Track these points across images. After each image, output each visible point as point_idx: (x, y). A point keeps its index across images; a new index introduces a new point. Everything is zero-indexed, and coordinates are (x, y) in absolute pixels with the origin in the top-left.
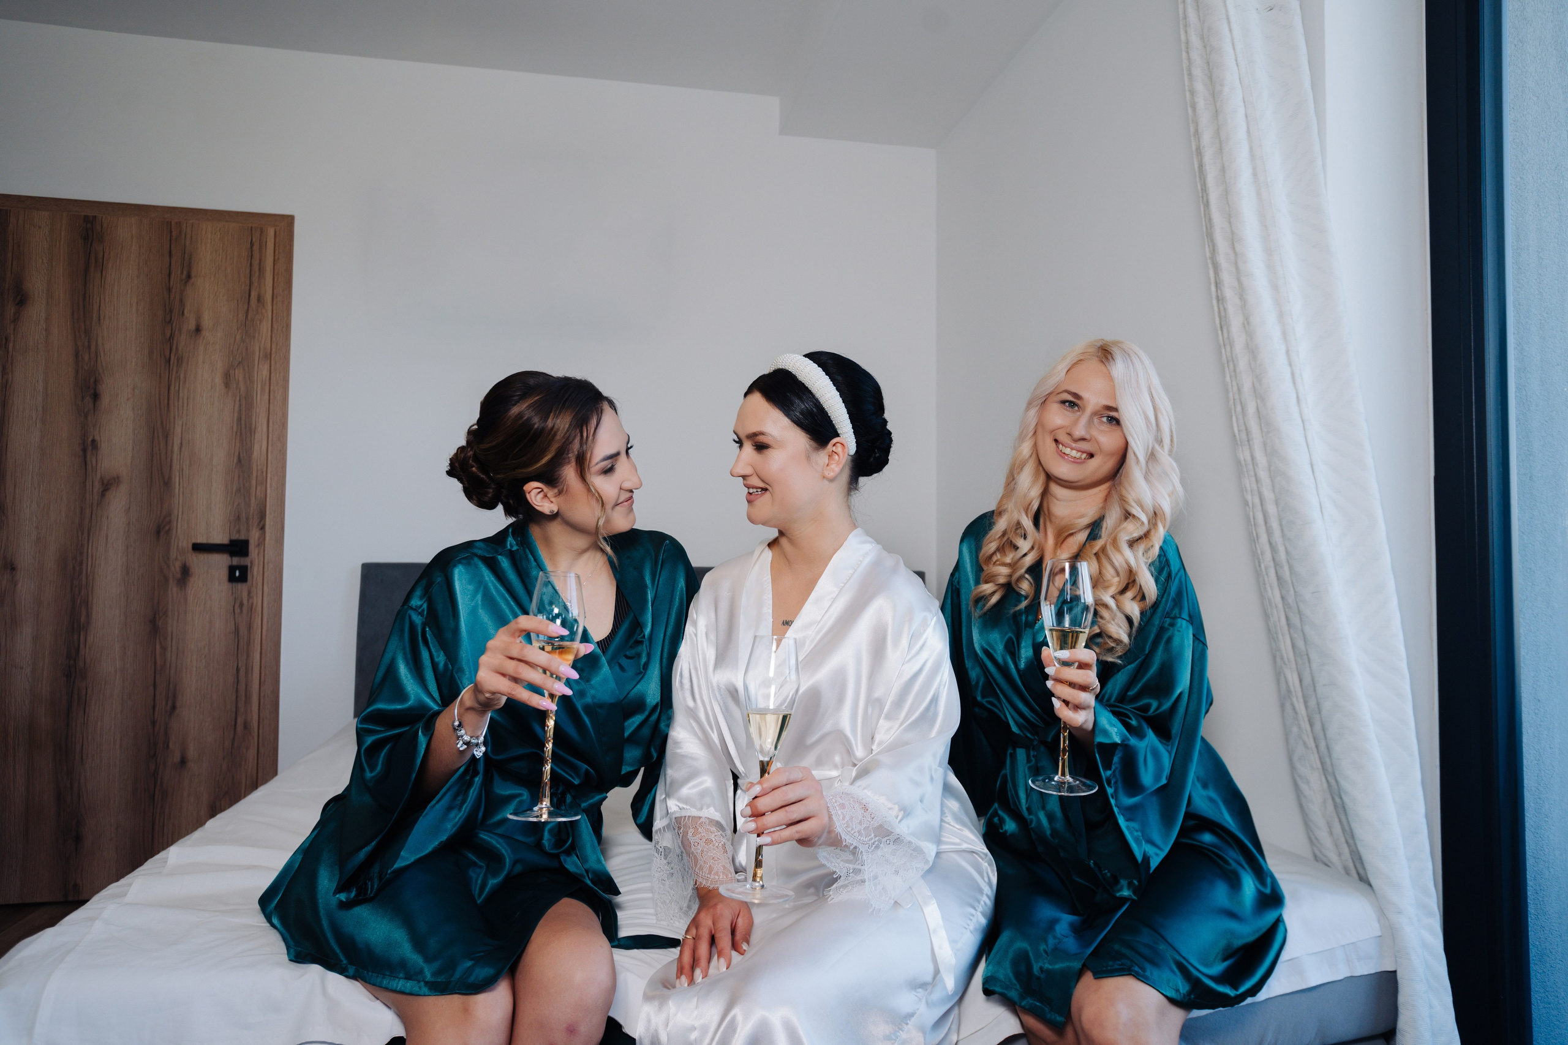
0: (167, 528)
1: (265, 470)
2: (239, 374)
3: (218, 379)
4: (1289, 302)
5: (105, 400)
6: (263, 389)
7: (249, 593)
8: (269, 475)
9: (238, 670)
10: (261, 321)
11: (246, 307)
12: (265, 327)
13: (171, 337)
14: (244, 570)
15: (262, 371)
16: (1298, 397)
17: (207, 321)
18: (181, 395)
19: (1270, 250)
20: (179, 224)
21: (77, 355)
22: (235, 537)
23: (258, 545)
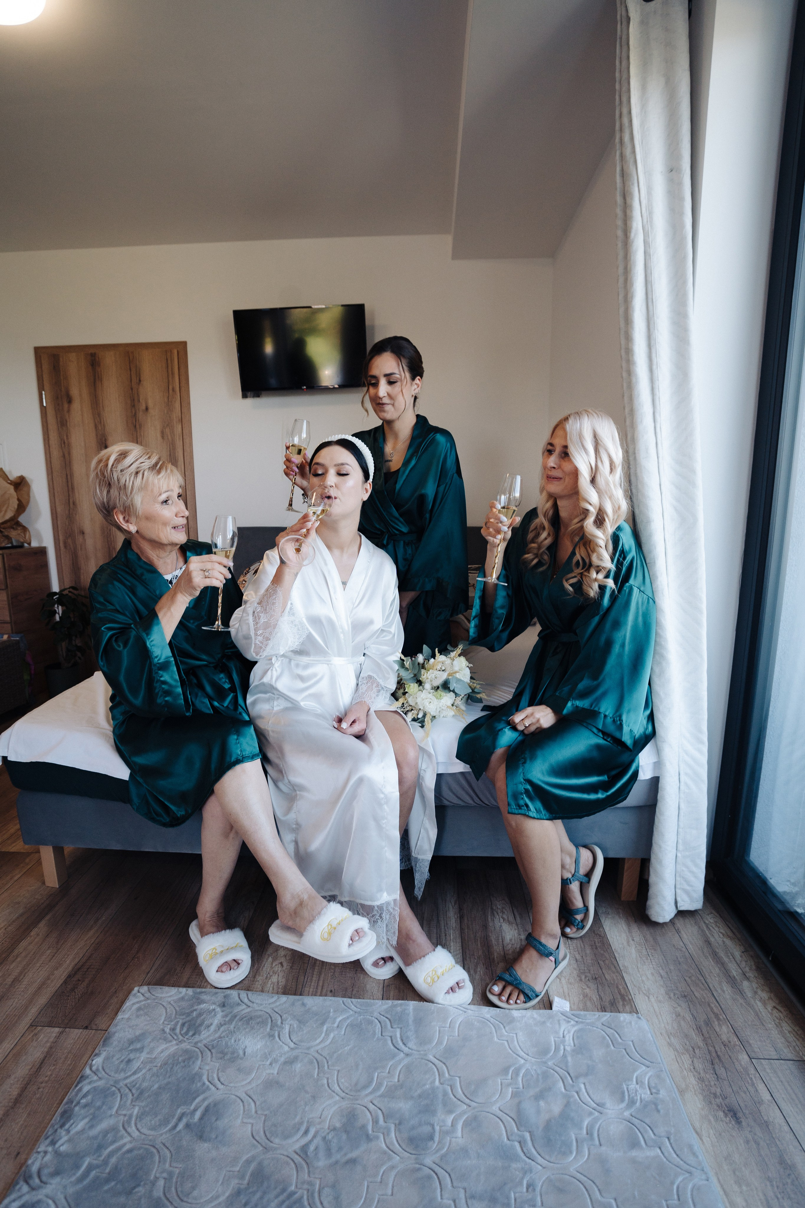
2: (167, 430)
10: (175, 402)
11: (167, 394)
12: (177, 404)
13: (135, 415)
15: (179, 430)
17: (150, 405)
20: (132, 352)
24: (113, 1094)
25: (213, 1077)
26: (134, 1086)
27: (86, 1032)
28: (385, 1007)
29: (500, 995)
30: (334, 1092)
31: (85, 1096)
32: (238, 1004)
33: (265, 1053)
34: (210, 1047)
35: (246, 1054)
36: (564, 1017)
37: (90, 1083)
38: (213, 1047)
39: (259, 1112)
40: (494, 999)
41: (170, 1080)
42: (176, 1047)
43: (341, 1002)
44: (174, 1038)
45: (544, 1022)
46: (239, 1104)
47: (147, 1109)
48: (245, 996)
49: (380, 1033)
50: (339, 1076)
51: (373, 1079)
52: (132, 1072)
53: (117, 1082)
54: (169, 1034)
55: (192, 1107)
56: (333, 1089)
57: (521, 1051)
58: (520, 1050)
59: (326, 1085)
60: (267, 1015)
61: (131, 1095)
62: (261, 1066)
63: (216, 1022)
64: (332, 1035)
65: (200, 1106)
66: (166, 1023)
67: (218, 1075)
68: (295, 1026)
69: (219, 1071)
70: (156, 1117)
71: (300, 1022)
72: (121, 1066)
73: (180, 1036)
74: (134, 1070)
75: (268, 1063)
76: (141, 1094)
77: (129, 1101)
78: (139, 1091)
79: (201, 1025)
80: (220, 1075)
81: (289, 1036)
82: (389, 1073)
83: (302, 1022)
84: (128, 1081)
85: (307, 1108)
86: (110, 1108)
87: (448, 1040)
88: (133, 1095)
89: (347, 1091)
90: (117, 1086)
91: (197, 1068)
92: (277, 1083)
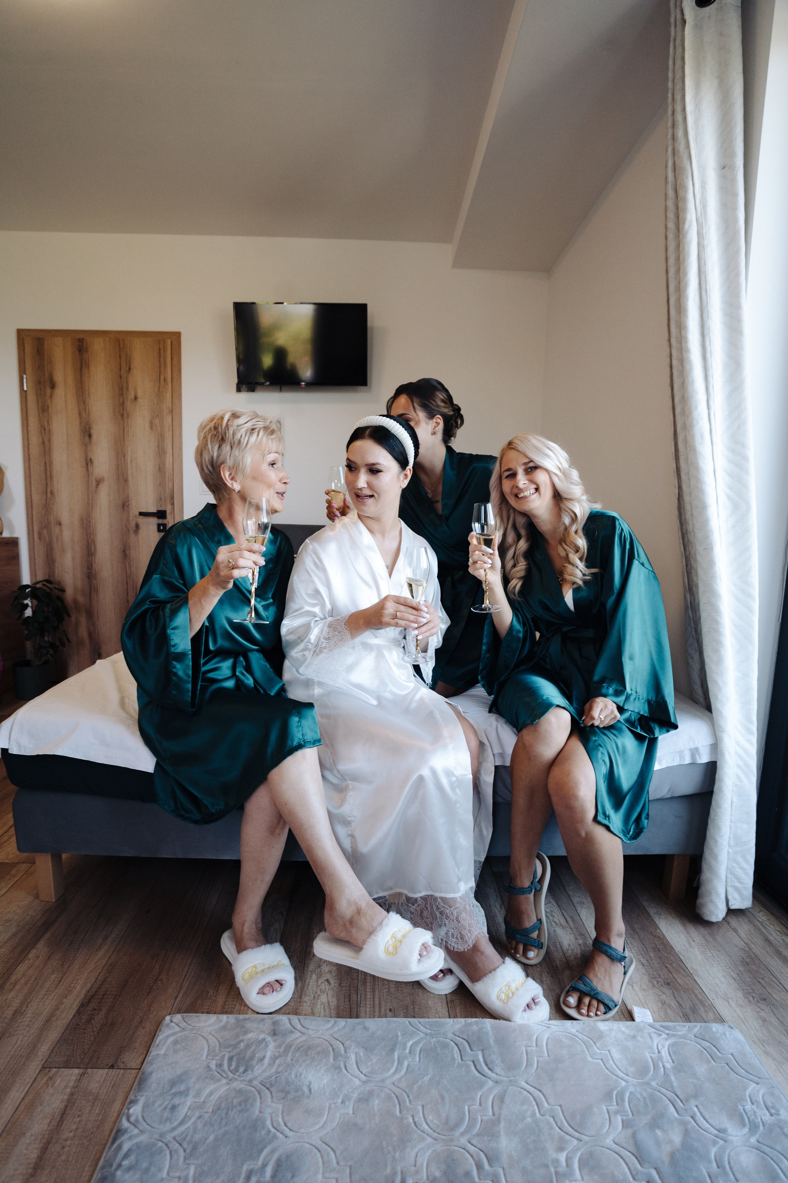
0: (127, 504)
1: (173, 474)
2: (157, 421)
3: (147, 425)
5: (94, 437)
6: (169, 430)
8: (176, 476)
10: (166, 392)
11: (158, 384)
12: (168, 395)
13: (123, 404)
15: (169, 420)
17: (140, 394)
18: (130, 434)
20: (123, 340)
21: (80, 414)
22: (160, 509)
23: (170, 512)
24: (161, 1151)
25: (278, 1122)
26: (184, 1139)
27: (112, 1072)
28: (458, 1026)
29: (578, 1007)
30: (424, 1132)
31: (126, 1156)
32: (291, 1032)
33: (334, 1089)
34: (268, 1085)
35: (312, 1091)
36: (654, 1030)
37: (130, 1138)
38: (272, 1085)
39: (342, 1163)
40: (573, 1012)
41: (227, 1128)
42: (228, 1087)
43: (408, 1023)
44: (222, 1076)
45: (634, 1037)
46: (316, 1155)
47: (206, 1168)
48: (297, 1021)
49: (459, 1057)
50: (425, 1112)
51: (464, 1114)
52: (179, 1121)
53: (162, 1135)
54: (216, 1071)
55: (260, 1162)
56: (422, 1128)
57: (619, 1072)
58: (617, 1069)
59: (413, 1125)
60: (327, 1042)
61: (182, 1151)
62: (333, 1105)
63: (269, 1054)
64: (406, 1063)
65: (270, 1160)
66: (210, 1057)
67: (283, 1120)
68: (362, 1054)
69: (284, 1115)
70: (218, 1177)
71: (366, 1049)
72: (165, 1114)
73: (229, 1073)
74: (181, 1119)
75: (340, 1101)
76: (195, 1148)
77: (182, 1159)
78: (191, 1145)
79: (252, 1058)
80: (286, 1118)
81: (358, 1067)
82: (480, 1104)
83: (369, 1050)
84: (176, 1133)
85: (397, 1155)
86: (160, 1170)
87: (538, 1061)
88: (185, 1151)
89: (438, 1131)
90: (163, 1140)
91: (257, 1113)
92: (355, 1125)
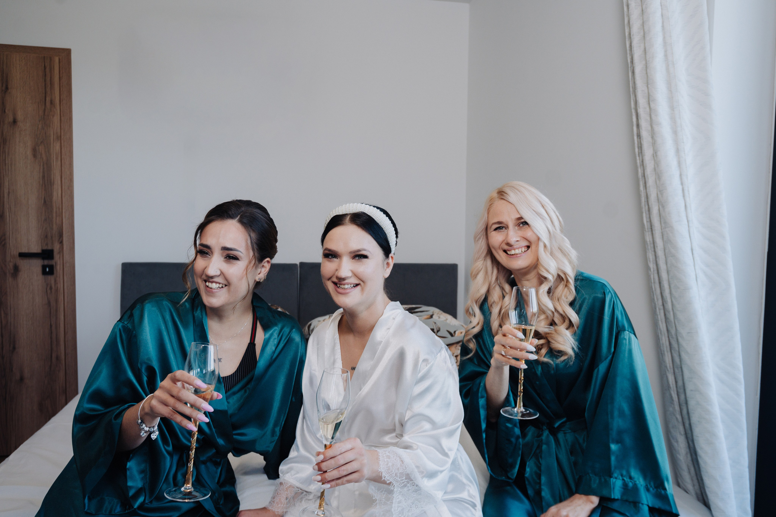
0: (3, 243)
1: (61, 207)
2: (41, 148)
3: (29, 153)
4: (683, 142)
6: (57, 158)
7: (55, 281)
8: (64, 211)
9: (51, 326)
10: (53, 116)
11: (43, 107)
12: (56, 119)
14: (52, 268)
15: (56, 147)
16: (686, 206)
17: (20, 116)
18: (7, 162)
19: (673, 107)
22: (45, 248)
23: (59, 253)
